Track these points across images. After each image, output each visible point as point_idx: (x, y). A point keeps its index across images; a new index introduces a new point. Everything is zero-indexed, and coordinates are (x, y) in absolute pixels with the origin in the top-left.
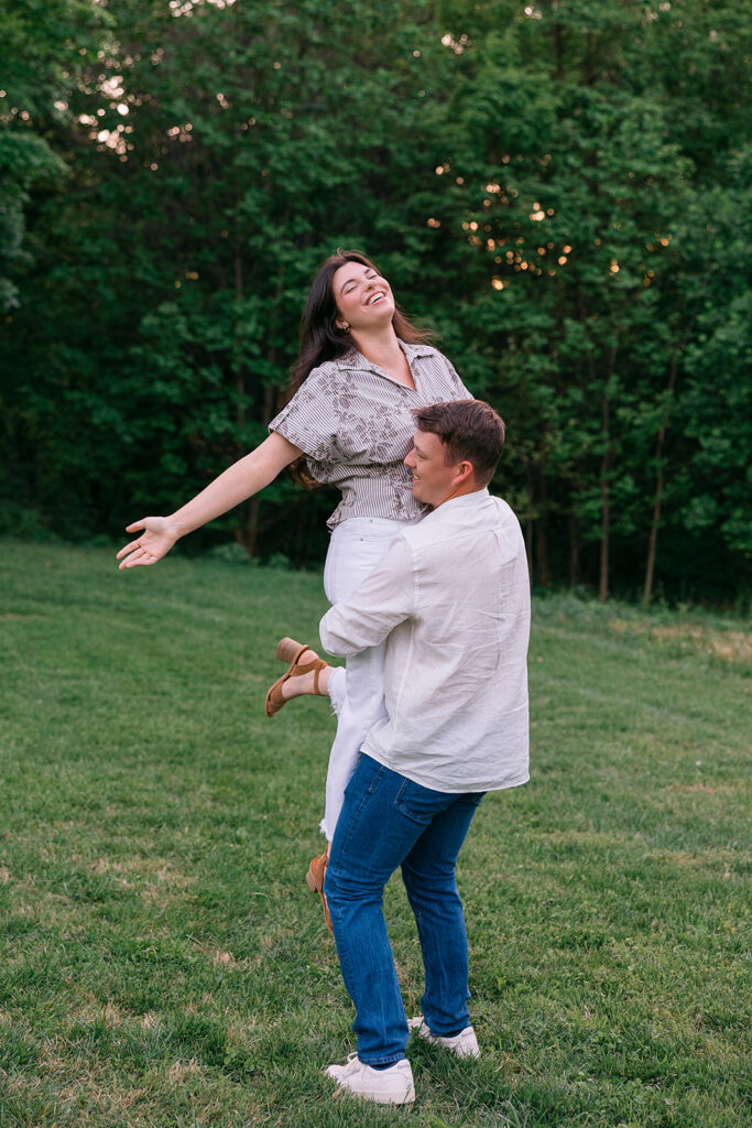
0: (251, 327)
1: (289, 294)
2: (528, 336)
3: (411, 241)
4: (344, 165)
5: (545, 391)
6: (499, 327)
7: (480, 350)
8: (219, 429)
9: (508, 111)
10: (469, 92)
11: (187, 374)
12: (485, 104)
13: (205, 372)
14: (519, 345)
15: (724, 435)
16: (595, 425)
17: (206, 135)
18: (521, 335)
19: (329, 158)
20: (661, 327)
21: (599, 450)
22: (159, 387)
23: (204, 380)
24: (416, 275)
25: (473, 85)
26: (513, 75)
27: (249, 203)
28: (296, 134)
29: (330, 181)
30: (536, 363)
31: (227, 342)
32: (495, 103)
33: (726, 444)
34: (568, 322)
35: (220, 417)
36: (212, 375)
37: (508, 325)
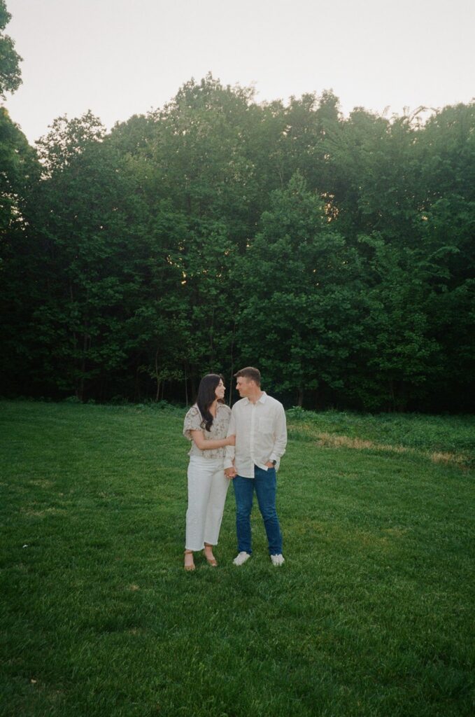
0: (76, 313)
1: (90, 301)
2: (180, 313)
3: (137, 278)
4: (108, 250)
5: (187, 333)
6: (170, 309)
7: (163, 318)
8: (66, 353)
9: (170, 229)
10: (154, 222)
11: (52, 332)
12: (161, 227)
13: (59, 332)
14: (177, 317)
15: (250, 347)
16: (207, 344)
17: (55, 240)
18: (177, 313)
19: (103, 248)
20: (228, 307)
21: (208, 353)
22: (41, 338)
23: (58, 334)
24: (138, 291)
25: (156, 219)
26: (170, 215)
27: (73, 266)
28: (90, 239)
29: (104, 256)
30: (183, 323)
31: (67, 320)
32: (164, 226)
33: (250, 350)
34: (195, 308)
35: (66, 348)
36: (62, 332)
37: (173, 309)
